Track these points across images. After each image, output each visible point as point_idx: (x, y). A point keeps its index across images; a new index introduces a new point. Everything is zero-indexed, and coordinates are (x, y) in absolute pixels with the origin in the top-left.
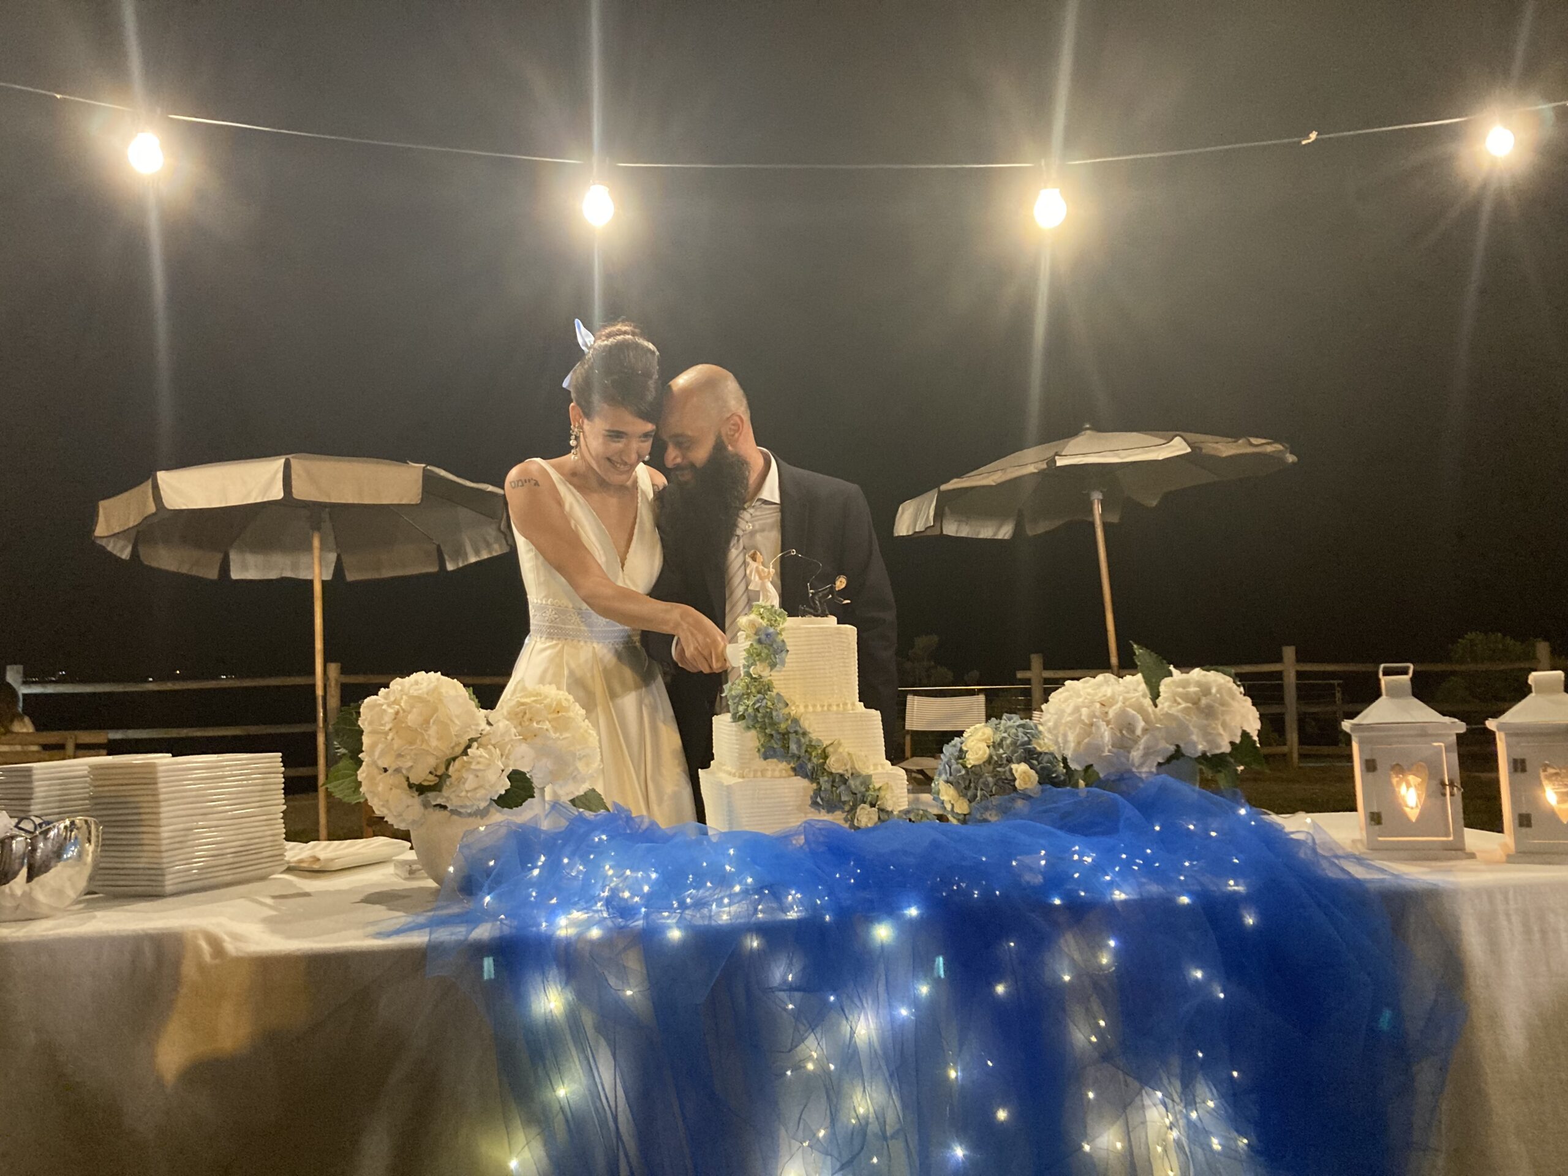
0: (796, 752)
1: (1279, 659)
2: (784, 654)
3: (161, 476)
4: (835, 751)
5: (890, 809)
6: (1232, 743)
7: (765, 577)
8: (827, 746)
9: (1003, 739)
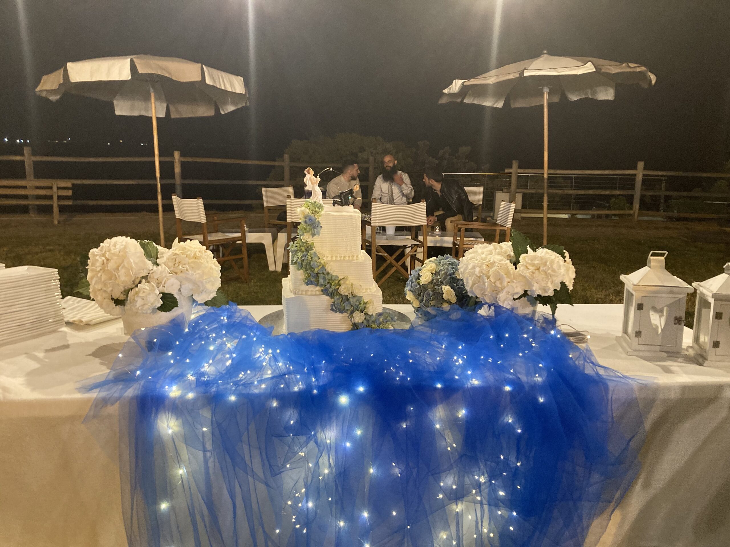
0: (323, 283)
1: (635, 168)
2: (319, 228)
3: (69, 65)
4: (344, 283)
5: (370, 314)
6: (555, 290)
7: (315, 183)
8: (340, 280)
9: (441, 270)
